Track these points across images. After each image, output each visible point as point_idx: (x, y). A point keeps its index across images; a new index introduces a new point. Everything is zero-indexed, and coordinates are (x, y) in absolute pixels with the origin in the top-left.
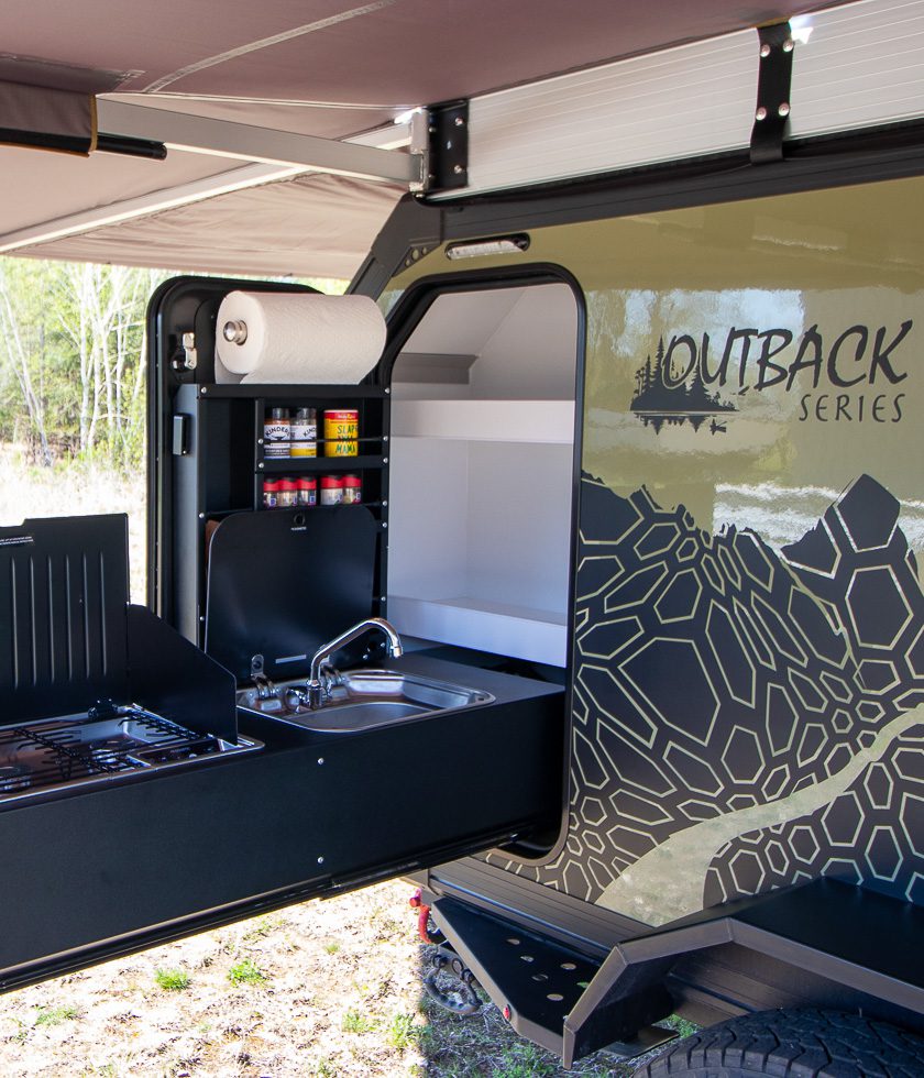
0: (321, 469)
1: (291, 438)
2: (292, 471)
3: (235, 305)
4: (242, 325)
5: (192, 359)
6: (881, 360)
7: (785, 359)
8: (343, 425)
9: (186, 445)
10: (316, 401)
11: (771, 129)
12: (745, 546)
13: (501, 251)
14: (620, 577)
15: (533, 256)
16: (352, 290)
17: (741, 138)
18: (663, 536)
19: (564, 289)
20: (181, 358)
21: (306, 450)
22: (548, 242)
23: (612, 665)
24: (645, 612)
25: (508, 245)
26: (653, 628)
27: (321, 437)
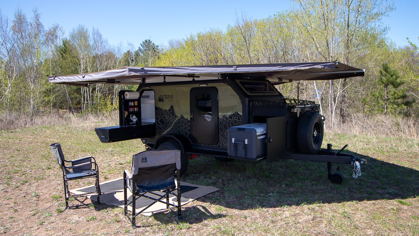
0: (134, 107)
1: (132, 104)
2: (132, 107)
3: (126, 93)
4: (127, 94)
5: (123, 97)
6: (172, 97)
7: (167, 97)
8: (136, 103)
9: (122, 105)
10: (134, 101)
11: (165, 81)
12: (166, 110)
13: (148, 88)
14: (158, 114)
15: (151, 89)
16: (137, 91)
17: (163, 82)
18: (161, 110)
19: (153, 91)
20: (122, 97)
21: (133, 105)
22: (152, 88)
23: (158, 121)
24: (160, 116)
25: (149, 88)
26: (161, 117)
27: (134, 104)
